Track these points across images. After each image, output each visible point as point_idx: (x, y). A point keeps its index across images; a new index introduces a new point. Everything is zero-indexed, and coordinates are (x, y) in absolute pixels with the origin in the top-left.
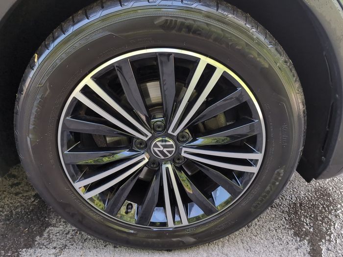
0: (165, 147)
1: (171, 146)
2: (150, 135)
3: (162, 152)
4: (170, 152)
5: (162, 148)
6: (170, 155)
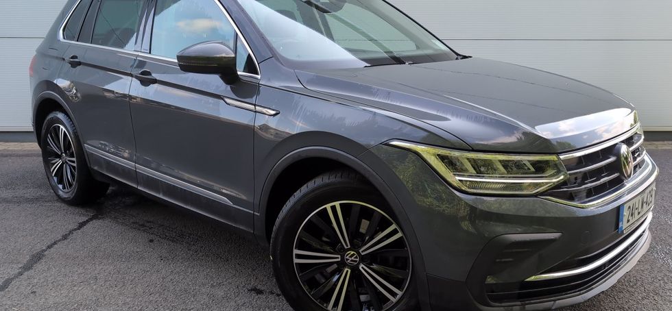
0: (351, 257)
1: (353, 255)
2: (349, 247)
3: (352, 261)
4: (356, 257)
5: (351, 259)
6: (358, 260)
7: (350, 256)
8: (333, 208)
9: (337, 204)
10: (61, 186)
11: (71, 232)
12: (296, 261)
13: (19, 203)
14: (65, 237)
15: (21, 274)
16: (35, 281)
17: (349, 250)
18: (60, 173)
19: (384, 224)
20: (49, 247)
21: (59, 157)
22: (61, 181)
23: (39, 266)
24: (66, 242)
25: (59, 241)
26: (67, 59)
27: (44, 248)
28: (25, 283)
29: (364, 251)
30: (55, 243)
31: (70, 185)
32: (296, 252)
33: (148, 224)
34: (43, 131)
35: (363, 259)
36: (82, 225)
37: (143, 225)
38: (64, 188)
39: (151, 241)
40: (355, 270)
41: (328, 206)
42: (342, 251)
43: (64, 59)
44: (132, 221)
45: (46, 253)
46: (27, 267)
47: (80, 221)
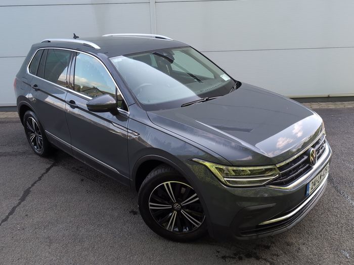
3: (177, 208)
4: (179, 207)
7: (177, 206)
8: (167, 184)
9: (169, 182)
10: (36, 147)
11: (42, 175)
12: (150, 208)
13: (16, 155)
14: (40, 179)
15: (20, 203)
16: (27, 208)
17: (175, 203)
18: (34, 140)
19: (192, 192)
20: (33, 185)
21: (34, 133)
22: (35, 144)
23: (28, 198)
24: (40, 182)
25: (37, 181)
26: (32, 86)
27: (30, 186)
28: (22, 209)
29: (183, 204)
30: (35, 183)
31: (41, 148)
32: (150, 203)
33: (80, 169)
34: (24, 120)
35: (182, 207)
36: (48, 170)
37: (78, 170)
38: (37, 148)
39: (82, 180)
40: (179, 212)
41: (165, 183)
42: (172, 204)
43: (30, 86)
44: (72, 167)
45: (31, 189)
46: (23, 199)
47: (47, 168)
